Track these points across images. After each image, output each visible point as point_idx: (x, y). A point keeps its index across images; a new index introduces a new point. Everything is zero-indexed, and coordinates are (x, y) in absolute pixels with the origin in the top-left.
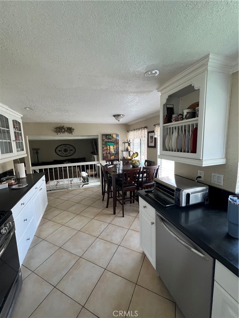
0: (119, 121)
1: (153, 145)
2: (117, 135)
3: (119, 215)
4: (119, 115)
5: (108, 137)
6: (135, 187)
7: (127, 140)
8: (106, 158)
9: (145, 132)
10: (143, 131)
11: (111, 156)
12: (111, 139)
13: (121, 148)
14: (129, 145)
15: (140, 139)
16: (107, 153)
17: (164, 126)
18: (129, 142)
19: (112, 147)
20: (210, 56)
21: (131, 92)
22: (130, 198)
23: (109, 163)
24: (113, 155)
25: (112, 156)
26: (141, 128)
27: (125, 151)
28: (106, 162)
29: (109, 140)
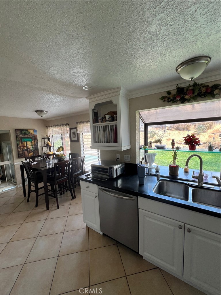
0: (42, 117)
1: (76, 139)
2: (35, 131)
3: (53, 209)
4: (41, 111)
5: (23, 132)
6: (66, 178)
7: (47, 136)
8: (23, 155)
9: (67, 128)
10: (65, 127)
11: (28, 153)
12: (27, 135)
13: (40, 144)
14: (49, 140)
15: (62, 135)
16: (23, 150)
17: (93, 125)
18: (49, 138)
19: (29, 143)
20: (121, 88)
21: (66, 96)
22: (60, 190)
23: (30, 160)
24: (31, 151)
25: (30, 153)
26: (63, 125)
27: (45, 147)
28: (26, 160)
29: (26, 136)
